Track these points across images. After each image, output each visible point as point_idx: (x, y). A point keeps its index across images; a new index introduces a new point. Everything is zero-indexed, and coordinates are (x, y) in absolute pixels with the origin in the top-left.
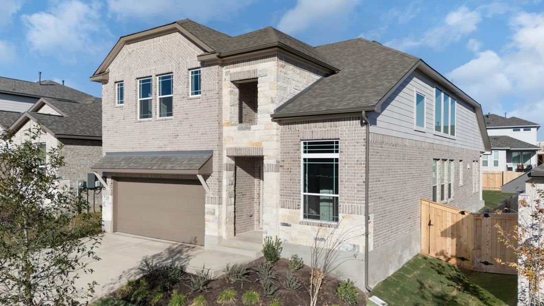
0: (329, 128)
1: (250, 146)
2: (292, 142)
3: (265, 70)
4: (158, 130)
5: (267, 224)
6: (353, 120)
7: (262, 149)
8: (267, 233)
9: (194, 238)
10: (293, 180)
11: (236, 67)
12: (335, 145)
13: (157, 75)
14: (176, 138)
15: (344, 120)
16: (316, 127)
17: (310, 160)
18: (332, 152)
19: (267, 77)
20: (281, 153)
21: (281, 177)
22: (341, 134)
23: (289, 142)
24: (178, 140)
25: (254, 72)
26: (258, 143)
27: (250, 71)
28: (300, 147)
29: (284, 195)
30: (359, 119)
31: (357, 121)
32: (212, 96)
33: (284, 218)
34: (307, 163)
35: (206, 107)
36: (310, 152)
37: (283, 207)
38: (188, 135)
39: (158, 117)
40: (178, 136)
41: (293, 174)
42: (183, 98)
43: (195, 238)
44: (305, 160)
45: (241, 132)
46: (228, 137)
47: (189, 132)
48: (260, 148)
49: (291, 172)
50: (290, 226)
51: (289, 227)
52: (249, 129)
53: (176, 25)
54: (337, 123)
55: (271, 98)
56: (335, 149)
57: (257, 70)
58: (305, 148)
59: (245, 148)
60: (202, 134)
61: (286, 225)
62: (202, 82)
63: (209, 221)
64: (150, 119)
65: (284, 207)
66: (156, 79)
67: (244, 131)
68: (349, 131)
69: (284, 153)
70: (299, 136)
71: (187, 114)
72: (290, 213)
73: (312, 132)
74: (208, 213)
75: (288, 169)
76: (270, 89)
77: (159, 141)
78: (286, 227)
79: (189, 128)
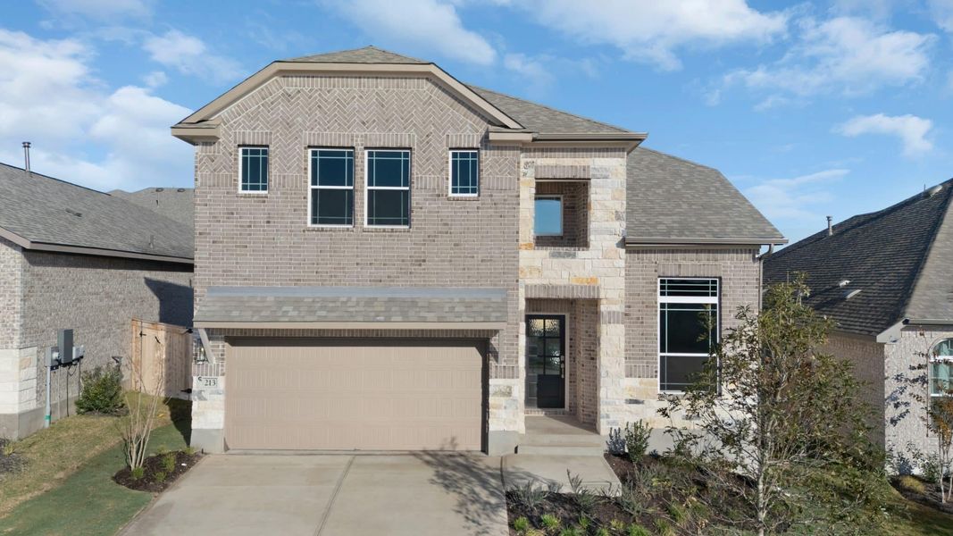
0: (706, 263)
1: (575, 283)
2: (643, 279)
3: (605, 169)
4: (371, 248)
5: (608, 404)
6: (742, 253)
7: (598, 288)
8: (608, 416)
9: (449, 440)
10: (647, 334)
11: (547, 157)
12: (710, 285)
13: (366, 148)
14: (420, 265)
15: (728, 252)
16: (684, 259)
17: (671, 305)
18: (707, 295)
19: (609, 180)
20: (626, 295)
21: (626, 330)
22: (724, 271)
23: (639, 279)
24: (424, 269)
25: (584, 170)
26: (591, 279)
27: (576, 167)
28: (656, 287)
29: (630, 358)
30: (750, 253)
31: (747, 255)
32: (505, 200)
33: (631, 393)
34: (666, 310)
35: (491, 216)
36: (670, 294)
37: (629, 375)
38: (451, 261)
39: (366, 225)
40: (424, 261)
41: (646, 327)
42: (439, 196)
43: (453, 439)
44: (663, 305)
45: (555, 260)
46: (530, 267)
47: (451, 257)
48: (594, 288)
49: (642, 323)
50: (642, 402)
51: (641, 405)
52: (574, 256)
53: (432, 69)
54: (719, 256)
55: (616, 212)
56: (710, 291)
57: (589, 167)
58: (662, 287)
59: (565, 287)
60: (482, 261)
61: (636, 402)
62: (484, 174)
63: (498, 407)
64: (350, 226)
65: (631, 376)
66: (363, 154)
67: (562, 260)
68: (735, 267)
69: (630, 295)
70: (656, 271)
71: (447, 224)
72: (640, 383)
73: (680, 265)
74: (495, 394)
75: (638, 319)
76: (614, 198)
77: (376, 269)
78: (635, 405)
79: (452, 249)
